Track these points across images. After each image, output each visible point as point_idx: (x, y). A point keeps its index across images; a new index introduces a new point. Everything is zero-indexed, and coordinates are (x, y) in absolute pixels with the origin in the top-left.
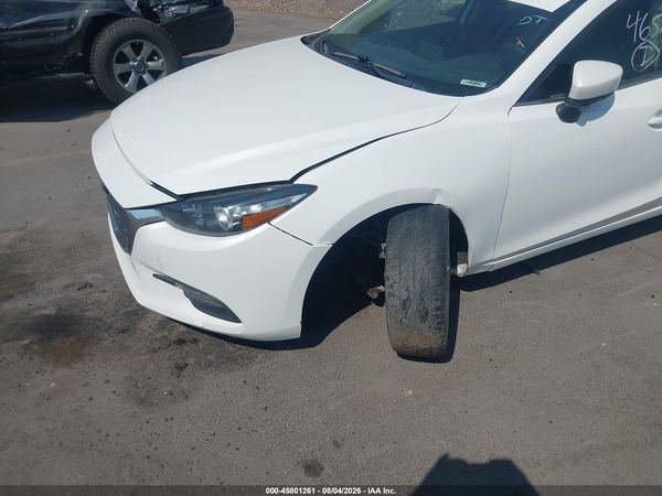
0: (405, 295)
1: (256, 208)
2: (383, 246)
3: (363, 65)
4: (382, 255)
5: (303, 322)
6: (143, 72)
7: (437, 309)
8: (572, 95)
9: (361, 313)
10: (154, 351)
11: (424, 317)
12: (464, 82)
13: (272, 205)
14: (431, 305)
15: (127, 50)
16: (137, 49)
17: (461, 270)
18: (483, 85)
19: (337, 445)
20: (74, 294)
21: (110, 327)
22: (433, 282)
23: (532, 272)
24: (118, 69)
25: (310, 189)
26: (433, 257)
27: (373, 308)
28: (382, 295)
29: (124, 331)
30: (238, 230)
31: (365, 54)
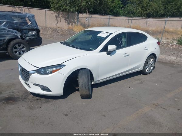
0: (82, 84)
1: (54, 69)
2: (78, 77)
3: (73, 46)
4: (78, 79)
5: (63, 91)
6: (21, 51)
7: (88, 86)
8: (108, 51)
9: (74, 93)
10: (32, 101)
11: (86, 87)
12: (90, 49)
13: (58, 68)
14: (87, 85)
15: (17, 46)
16: (19, 46)
17: (93, 83)
18: (94, 49)
19: (71, 112)
20: (11, 94)
21: (21, 98)
22: (87, 81)
23: (107, 85)
24: (15, 50)
25: (65, 65)
26: (86, 77)
27: (76, 92)
28: (78, 88)
29: (25, 99)
30: (51, 73)
31: (73, 45)
